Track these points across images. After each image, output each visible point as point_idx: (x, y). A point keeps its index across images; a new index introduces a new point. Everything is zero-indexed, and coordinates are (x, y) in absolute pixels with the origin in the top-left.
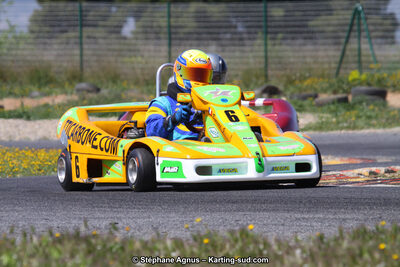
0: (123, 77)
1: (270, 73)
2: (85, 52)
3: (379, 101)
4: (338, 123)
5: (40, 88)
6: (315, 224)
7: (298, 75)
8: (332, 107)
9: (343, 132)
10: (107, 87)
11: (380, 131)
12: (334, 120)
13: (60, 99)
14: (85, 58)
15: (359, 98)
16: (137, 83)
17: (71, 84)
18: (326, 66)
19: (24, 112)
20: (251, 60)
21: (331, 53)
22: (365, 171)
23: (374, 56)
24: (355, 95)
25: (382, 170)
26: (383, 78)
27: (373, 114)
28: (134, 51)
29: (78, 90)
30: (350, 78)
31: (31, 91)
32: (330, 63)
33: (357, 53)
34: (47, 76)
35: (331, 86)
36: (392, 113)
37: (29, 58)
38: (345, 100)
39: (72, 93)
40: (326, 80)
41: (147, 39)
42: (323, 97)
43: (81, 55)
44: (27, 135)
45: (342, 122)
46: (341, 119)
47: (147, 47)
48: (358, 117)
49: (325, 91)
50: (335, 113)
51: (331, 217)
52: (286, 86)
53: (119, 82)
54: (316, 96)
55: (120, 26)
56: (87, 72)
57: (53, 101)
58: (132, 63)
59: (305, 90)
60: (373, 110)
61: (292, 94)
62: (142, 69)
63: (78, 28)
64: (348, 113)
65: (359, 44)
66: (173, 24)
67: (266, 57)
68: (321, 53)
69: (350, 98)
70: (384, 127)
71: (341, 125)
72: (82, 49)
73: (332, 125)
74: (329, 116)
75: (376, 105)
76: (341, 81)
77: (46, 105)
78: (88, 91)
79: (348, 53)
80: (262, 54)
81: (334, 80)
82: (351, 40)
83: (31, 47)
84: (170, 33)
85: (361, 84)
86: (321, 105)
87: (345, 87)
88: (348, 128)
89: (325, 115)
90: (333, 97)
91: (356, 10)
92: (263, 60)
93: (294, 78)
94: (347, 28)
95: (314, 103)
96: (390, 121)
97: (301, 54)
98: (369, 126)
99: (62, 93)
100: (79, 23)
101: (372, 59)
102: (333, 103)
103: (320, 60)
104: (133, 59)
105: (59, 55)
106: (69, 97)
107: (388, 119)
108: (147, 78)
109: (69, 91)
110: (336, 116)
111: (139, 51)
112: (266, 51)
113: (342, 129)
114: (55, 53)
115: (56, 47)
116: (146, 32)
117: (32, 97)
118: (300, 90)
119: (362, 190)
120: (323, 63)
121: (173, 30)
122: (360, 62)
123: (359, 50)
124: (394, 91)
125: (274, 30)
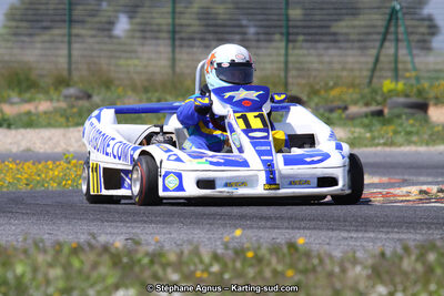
0: (117, 82)
1: (290, 80)
2: (75, 53)
3: (420, 115)
4: (373, 138)
5: (20, 93)
6: (365, 243)
7: (322, 84)
8: (366, 121)
9: (379, 148)
10: (99, 94)
11: (422, 149)
12: (368, 135)
13: (44, 106)
14: (74, 59)
15: (396, 111)
16: (134, 89)
17: (56, 89)
18: (357, 73)
19: (5, 120)
20: (268, 66)
21: (363, 59)
22: (414, 190)
23: (413, 63)
24: (390, 108)
25: (434, 189)
26: (424, 89)
27: (414, 129)
28: (131, 52)
29: (66, 97)
30: (385, 89)
31: (9, 96)
32: (361, 70)
33: (392, 59)
34: (28, 79)
35: (363, 97)
36: (436, 129)
37: (7, 58)
38: (380, 113)
39: (58, 100)
40: (357, 90)
41: (144, 38)
42: (353, 109)
43: (70, 56)
44: (8, 147)
45: (379, 138)
46: (376, 134)
47: (146, 48)
48: (396, 133)
49: (355, 103)
50: (368, 127)
51: (384, 236)
52: (309, 97)
53: (113, 88)
54: (346, 108)
55: (111, 23)
56: (76, 76)
57: (36, 108)
58: (128, 65)
59: (332, 102)
60: (413, 125)
61: (317, 104)
62: (140, 73)
63: (67, 24)
64: (385, 128)
65: (397, 49)
66: (177, 21)
67: (286, 63)
68: (350, 59)
69: (386, 111)
70: (427, 144)
71: (377, 141)
72: (70, 49)
73: (366, 142)
74: (362, 131)
75: (416, 120)
76: (375, 92)
77: (29, 113)
78: (78, 98)
79: (382, 58)
80: (282, 59)
81: (367, 91)
82: (387, 44)
83: (9, 45)
84: (174, 32)
85: (398, 95)
86: (352, 118)
87: (379, 98)
88: (385, 144)
89: (357, 130)
90: (365, 110)
91: (393, 9)
92: (282, 66)
93: (317, 87)
94: (383, 30)
95: (344, 116)
96: (434, 137)
97: (327, 59)
98: (410, 143)
99: (46, 100)
100: (67, 18)
101: (410, 66)
102: (366, 116)
103: (349, 66)
104: (130, 62)
105: (42, 55)
106: (55, 104)
107: (431, 135)
108: (146, 84)
109: (55, 97)
110: (371, 131)
111: (135, 52)
112: (287, 55)
113: (378, 145)
114: (37, 52)
115: (39, 45)
116: (143, 31)
117: (12, 104)
118: (326, 100)
119: (415, 209)
120: (352, 70)
121: (177, 29)
122: (396, 70)
123: (396, 55)
124: (436, 105)
125: (295, 30)
